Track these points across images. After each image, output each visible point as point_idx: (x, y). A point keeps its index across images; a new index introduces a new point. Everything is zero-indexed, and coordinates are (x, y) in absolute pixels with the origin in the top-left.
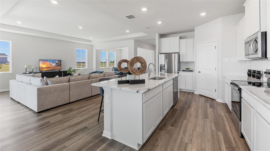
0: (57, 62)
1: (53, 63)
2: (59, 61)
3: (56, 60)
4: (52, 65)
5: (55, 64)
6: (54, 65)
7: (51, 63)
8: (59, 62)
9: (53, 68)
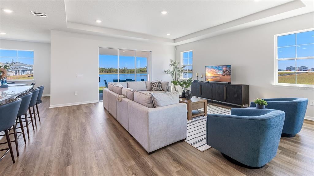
0: (224, 69)
1: (219, 70)
2: (227, 66)
3: (223, 66)
4: (218, 74)
5: (222, 71)
6: (220, 73)
7: (217, 71)
8: (228, 69)
9: (218, 78)
